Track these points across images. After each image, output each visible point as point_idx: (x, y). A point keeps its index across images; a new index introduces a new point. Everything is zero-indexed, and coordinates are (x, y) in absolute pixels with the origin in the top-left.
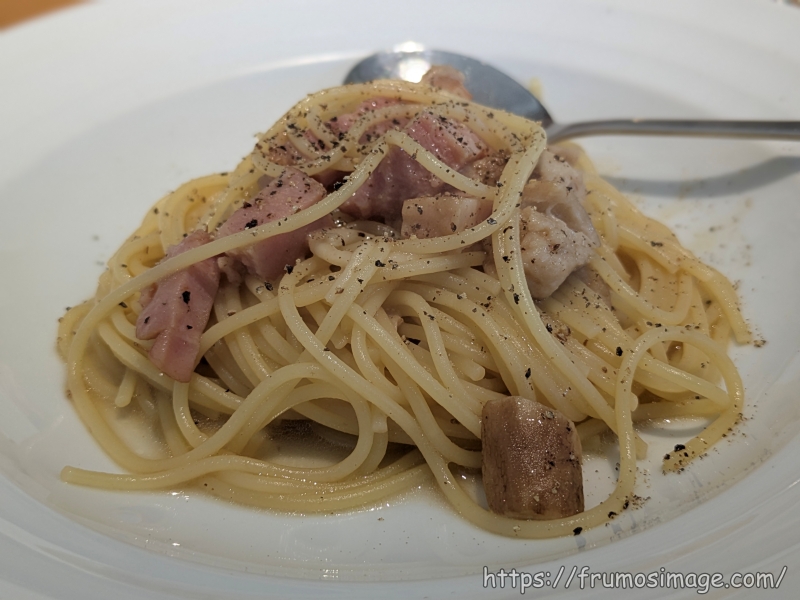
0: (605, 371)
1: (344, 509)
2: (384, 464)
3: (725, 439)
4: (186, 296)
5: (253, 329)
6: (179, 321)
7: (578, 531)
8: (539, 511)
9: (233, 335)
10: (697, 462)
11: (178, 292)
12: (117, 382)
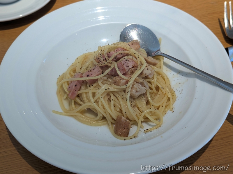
0: (140, 114)
1: (94, 126)
2: (102, 119)
3: (156, 129)
4: (76, 85)
5: (86, 93)
6: (74, 90)
7: (125, 140)
8: (120, 135)
9: (83, 93)
10: (149, 132)
11: (75, 84)
12: (65, 94)
